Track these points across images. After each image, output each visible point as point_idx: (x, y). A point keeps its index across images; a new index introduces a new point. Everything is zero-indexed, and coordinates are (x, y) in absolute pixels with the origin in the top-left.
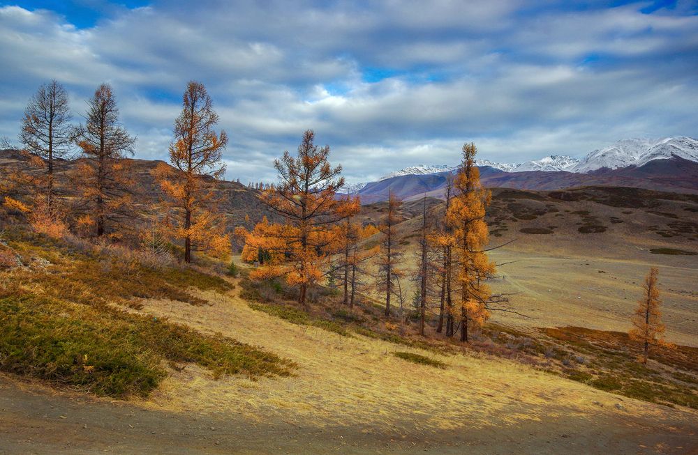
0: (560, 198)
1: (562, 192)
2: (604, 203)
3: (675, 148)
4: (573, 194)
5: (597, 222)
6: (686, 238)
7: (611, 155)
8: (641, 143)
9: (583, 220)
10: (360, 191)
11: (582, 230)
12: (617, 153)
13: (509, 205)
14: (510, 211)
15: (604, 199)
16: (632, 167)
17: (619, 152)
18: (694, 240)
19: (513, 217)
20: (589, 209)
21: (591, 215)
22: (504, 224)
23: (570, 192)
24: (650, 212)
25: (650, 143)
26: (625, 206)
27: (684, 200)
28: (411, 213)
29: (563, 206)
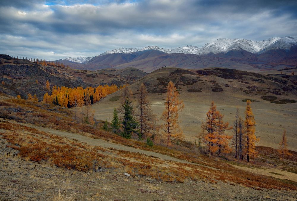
0: (202, 74)
1: (202, 71)
2: (220, 76)
3: (240, 44)
4: (207, 72)
5: (219, 86)
6: (254, 94)
7: (214, 47)
8: (227, 41)
9: (214, 85)
10: (89, 62)
11: (213, 90)
12: (216, 45)
13: (180, 77)
14: (181, 80)
15: (220, 75)
16: (223, 53)
17: (217, 45)
18: (257, 95)
19: (183, 83)
20: (215, 80)
21: (216, 83)
22: (180, 87)
23: (206, 71)
24: (240, 81)
25: (230, 41)
26: (229, 78)
27: (251, 76)
28: (124, 77)
29: (204, 78)
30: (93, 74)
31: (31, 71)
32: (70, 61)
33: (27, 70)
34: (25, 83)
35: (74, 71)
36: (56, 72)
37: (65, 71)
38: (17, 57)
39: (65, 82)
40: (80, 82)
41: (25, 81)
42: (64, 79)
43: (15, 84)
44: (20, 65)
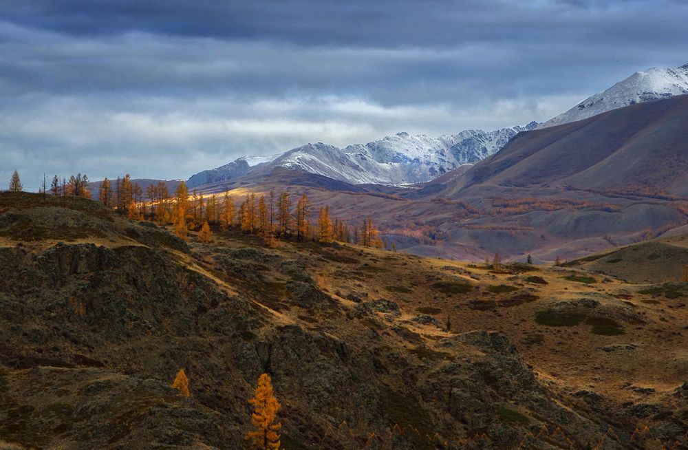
30: (604, 303)
31: (130, 290)
32: (314, 171)
33: (95, 283)
34: (103, 398)
35: (430, 278)
36: (310, 298)
37: (357, 275)
38: (16, 179)
39: (385, 379)
40: (513, 381)
41: (100, 388)
42: (377, 352)
43: (27, 410)
44: (49, 245)
